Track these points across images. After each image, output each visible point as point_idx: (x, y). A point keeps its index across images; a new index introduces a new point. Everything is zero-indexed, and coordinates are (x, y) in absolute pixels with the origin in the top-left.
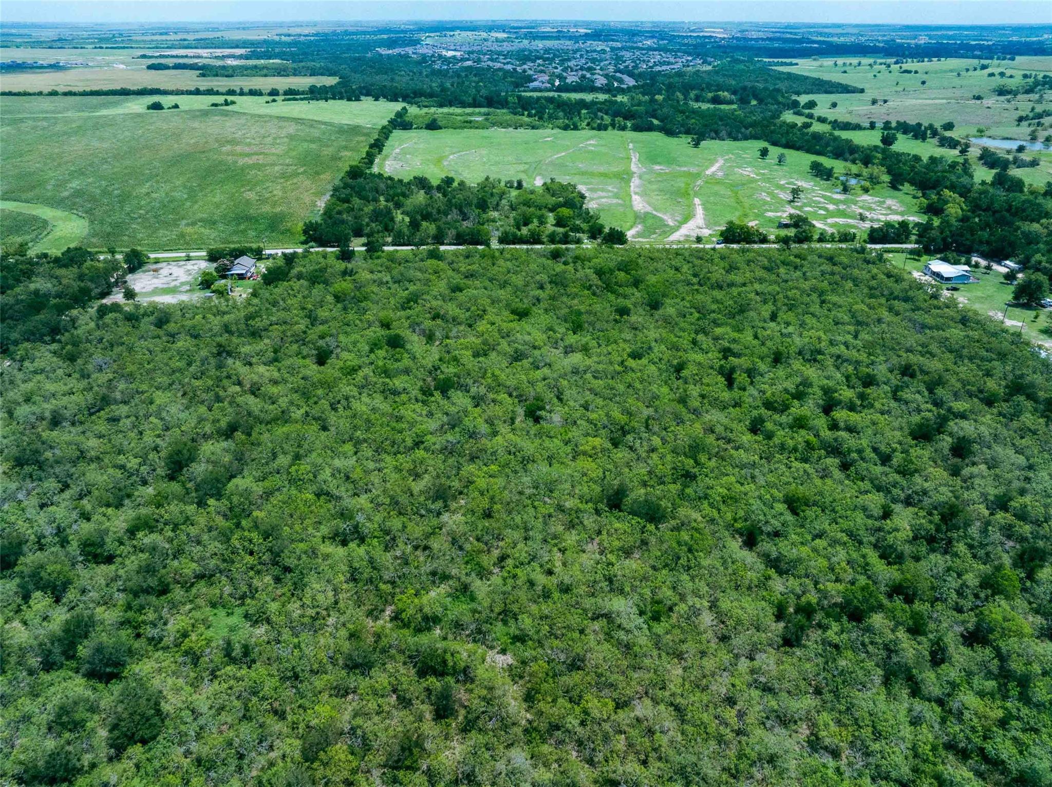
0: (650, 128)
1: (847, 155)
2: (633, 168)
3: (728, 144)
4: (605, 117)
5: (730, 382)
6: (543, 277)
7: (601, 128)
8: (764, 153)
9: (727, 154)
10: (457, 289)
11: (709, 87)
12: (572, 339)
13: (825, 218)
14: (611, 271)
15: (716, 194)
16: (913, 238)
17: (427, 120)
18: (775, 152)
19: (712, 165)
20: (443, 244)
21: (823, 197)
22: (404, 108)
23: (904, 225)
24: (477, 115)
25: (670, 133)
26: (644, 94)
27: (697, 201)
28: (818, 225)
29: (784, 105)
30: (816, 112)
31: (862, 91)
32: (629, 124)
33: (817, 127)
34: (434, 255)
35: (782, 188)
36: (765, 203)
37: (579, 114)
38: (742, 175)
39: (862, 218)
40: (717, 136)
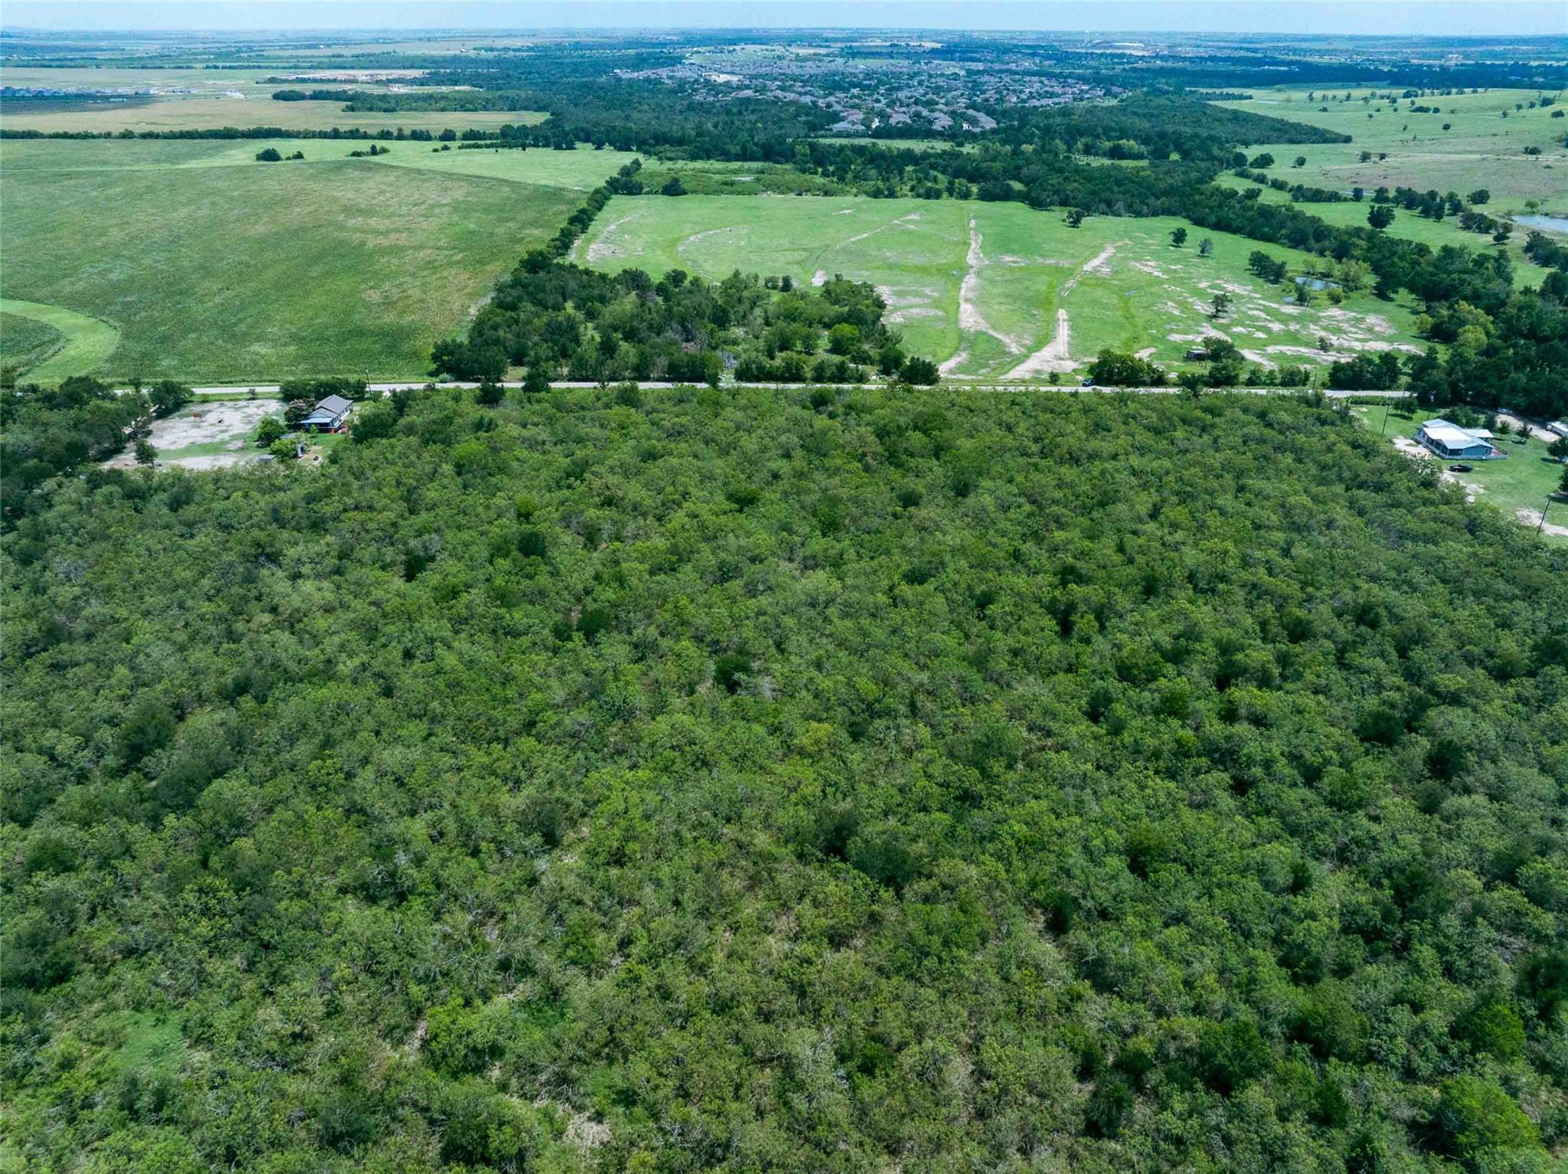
0: (1007, 196)
1: (1312, 242)
2: (970, 259)
3: (1126, 222)
4: (940, 176)
7: (932, 194)
8: (1179, 237)
9: (1121, 238)
11: (1107, 133)
12: (818, 545)
13: (1265, 344)
14: (901, 431)
15: (1095, 302)
16: (1404, 380)
17: (666, 180)
18: (1196, 234)
19: (1095, 255)
20: (646, 379)
21: (1266, 310)
22: (636, 162)
23: (1388, 359)
24: (745, 172)
25: (1037, 204)
26: (1004, 143)
27: (1062, 314)
28: (1251, 356)
29: (1221, 161)
30: (1271, 173)
31: (1348, 140)
32: (975, 189)
33: (1269, 197)
34: (627, 397)
35: (1200, 294)
36: (1172, 318)
37: (901, 172)
38: (1140, 272)
39: (1324, 346)
40: (1109, 208)
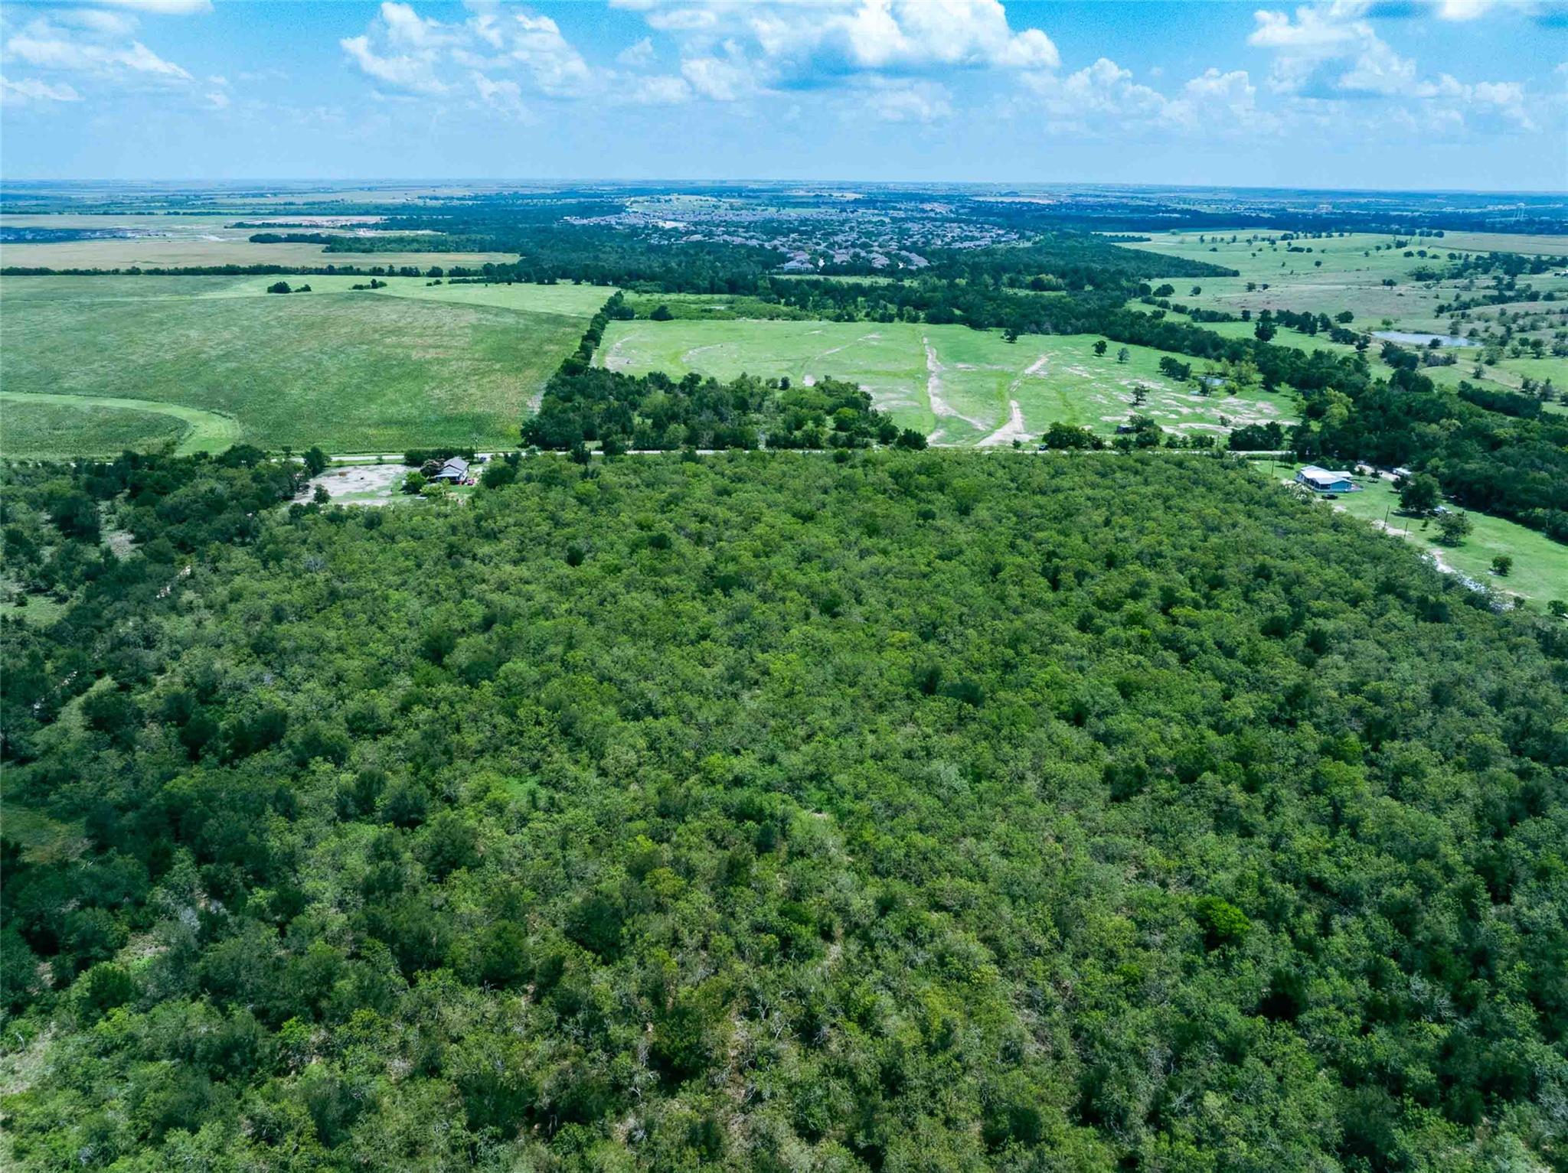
0: (950, 320)
1: (1210, 351)
2: (930, 366)
3: (1054, 339)
4: (889, 306)
5: (1055, 585)
6: (828, 481)
7: (886, 318)
8: (1101, 348)
9: (1053, 350)
10: (725, 492)
11: (1028, 269)
12: (867, 542)
13: (1178, 422)
14: (910, 474)
15: (1038, 396)
16: (1285, 444)
17: (650, 310)
18: (1114, 347)
19: (1032, 362)
20: (698, 448)
21: (1175, 399)
22: (619, 294)
23: (1273, 428)
24: (718, 302)
25: (976, 325)
26: (939, 278)
27: (1013, 404)
28: (1168, 430)
29: (1129, 290)
30: (1172, 300)
31: (1236, 274)
32: (922, 315)
33: (1171, 317)
34: (689, 457)
35: (1122, 389)
36: (1101, 406)
37: (855, 302)
38: (1071, 374)
39: (1224, 422)
40: (1039, 329)
